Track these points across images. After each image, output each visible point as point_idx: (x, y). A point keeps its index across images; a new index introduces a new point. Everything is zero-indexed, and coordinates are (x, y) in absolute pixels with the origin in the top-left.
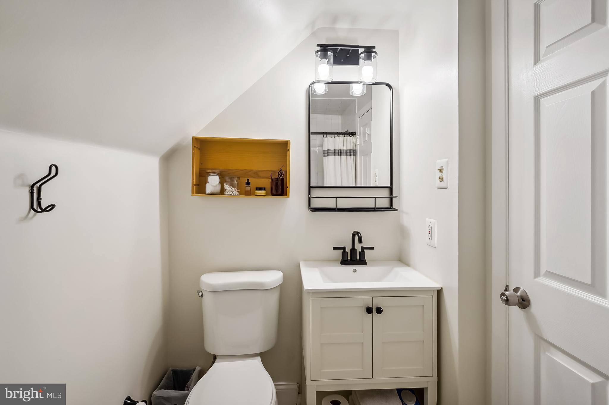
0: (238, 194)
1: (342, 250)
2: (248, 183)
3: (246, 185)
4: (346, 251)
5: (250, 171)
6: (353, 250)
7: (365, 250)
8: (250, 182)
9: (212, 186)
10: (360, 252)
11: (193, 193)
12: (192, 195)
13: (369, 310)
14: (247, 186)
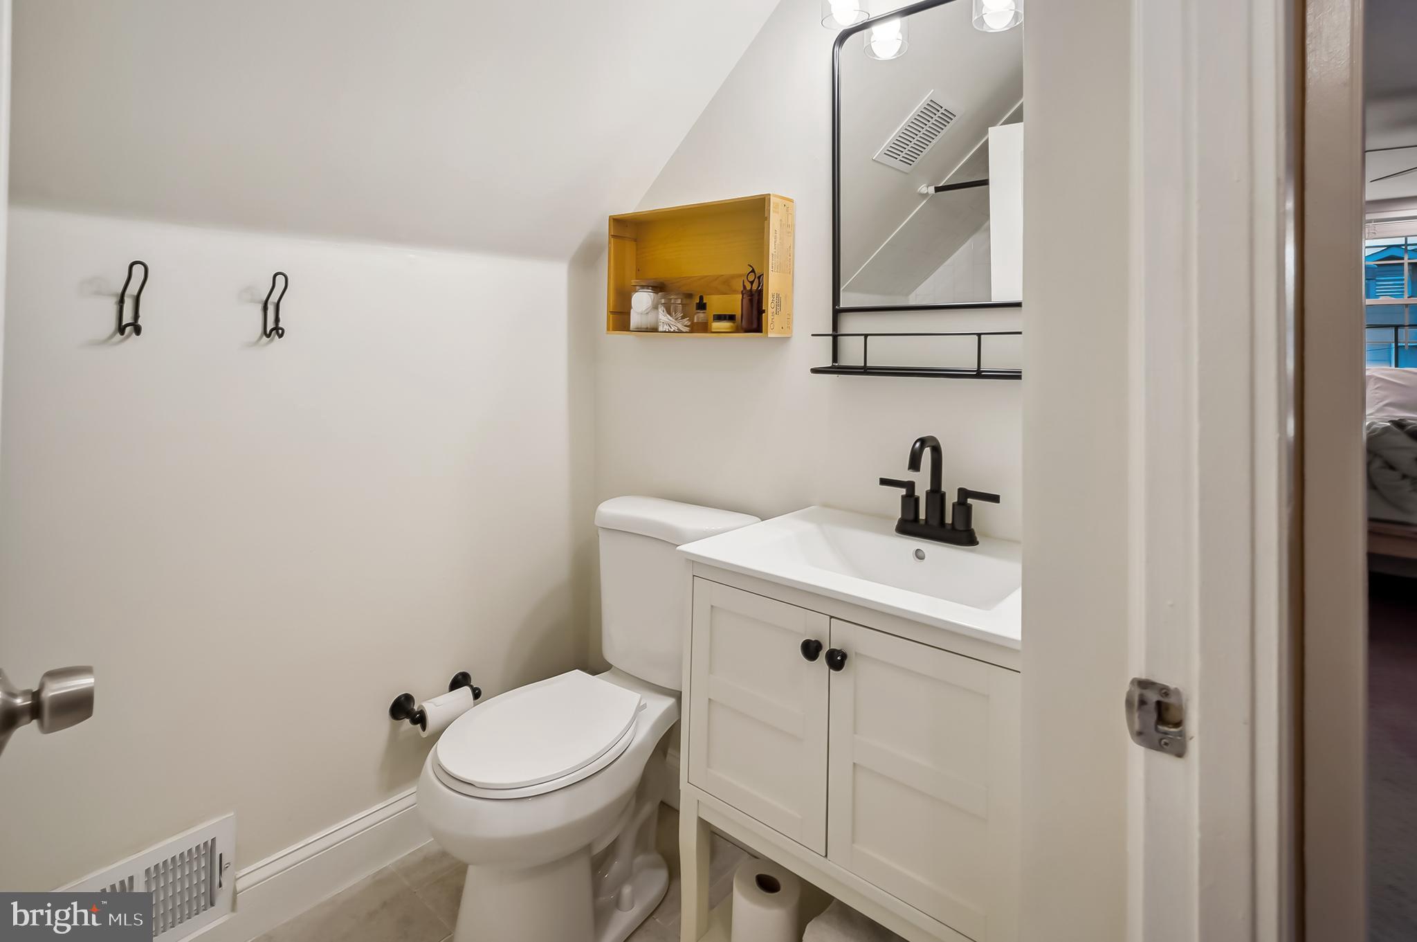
0: (687, 329)
1: (903, 491)
2: (702, 306)
3: (697, 309)
4: (916, 494)
5: (717, 278)
6: (936, 493)
7: (970, 501)
8: (705, 304)
9: (638, 313)
10: (954, 505)
11: (608, 329)
12: (607, 334)
13: (811, 649)
14: (699, 311)
